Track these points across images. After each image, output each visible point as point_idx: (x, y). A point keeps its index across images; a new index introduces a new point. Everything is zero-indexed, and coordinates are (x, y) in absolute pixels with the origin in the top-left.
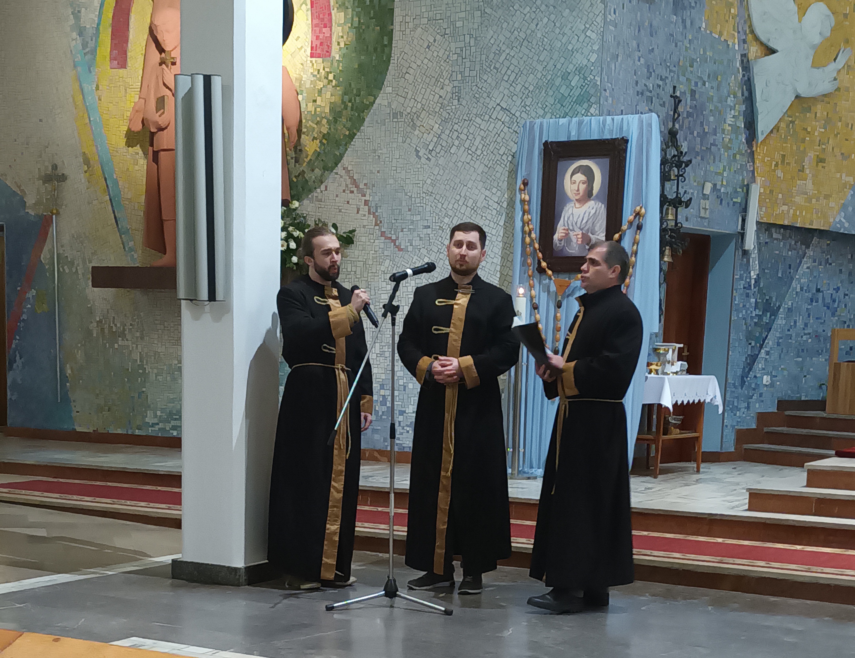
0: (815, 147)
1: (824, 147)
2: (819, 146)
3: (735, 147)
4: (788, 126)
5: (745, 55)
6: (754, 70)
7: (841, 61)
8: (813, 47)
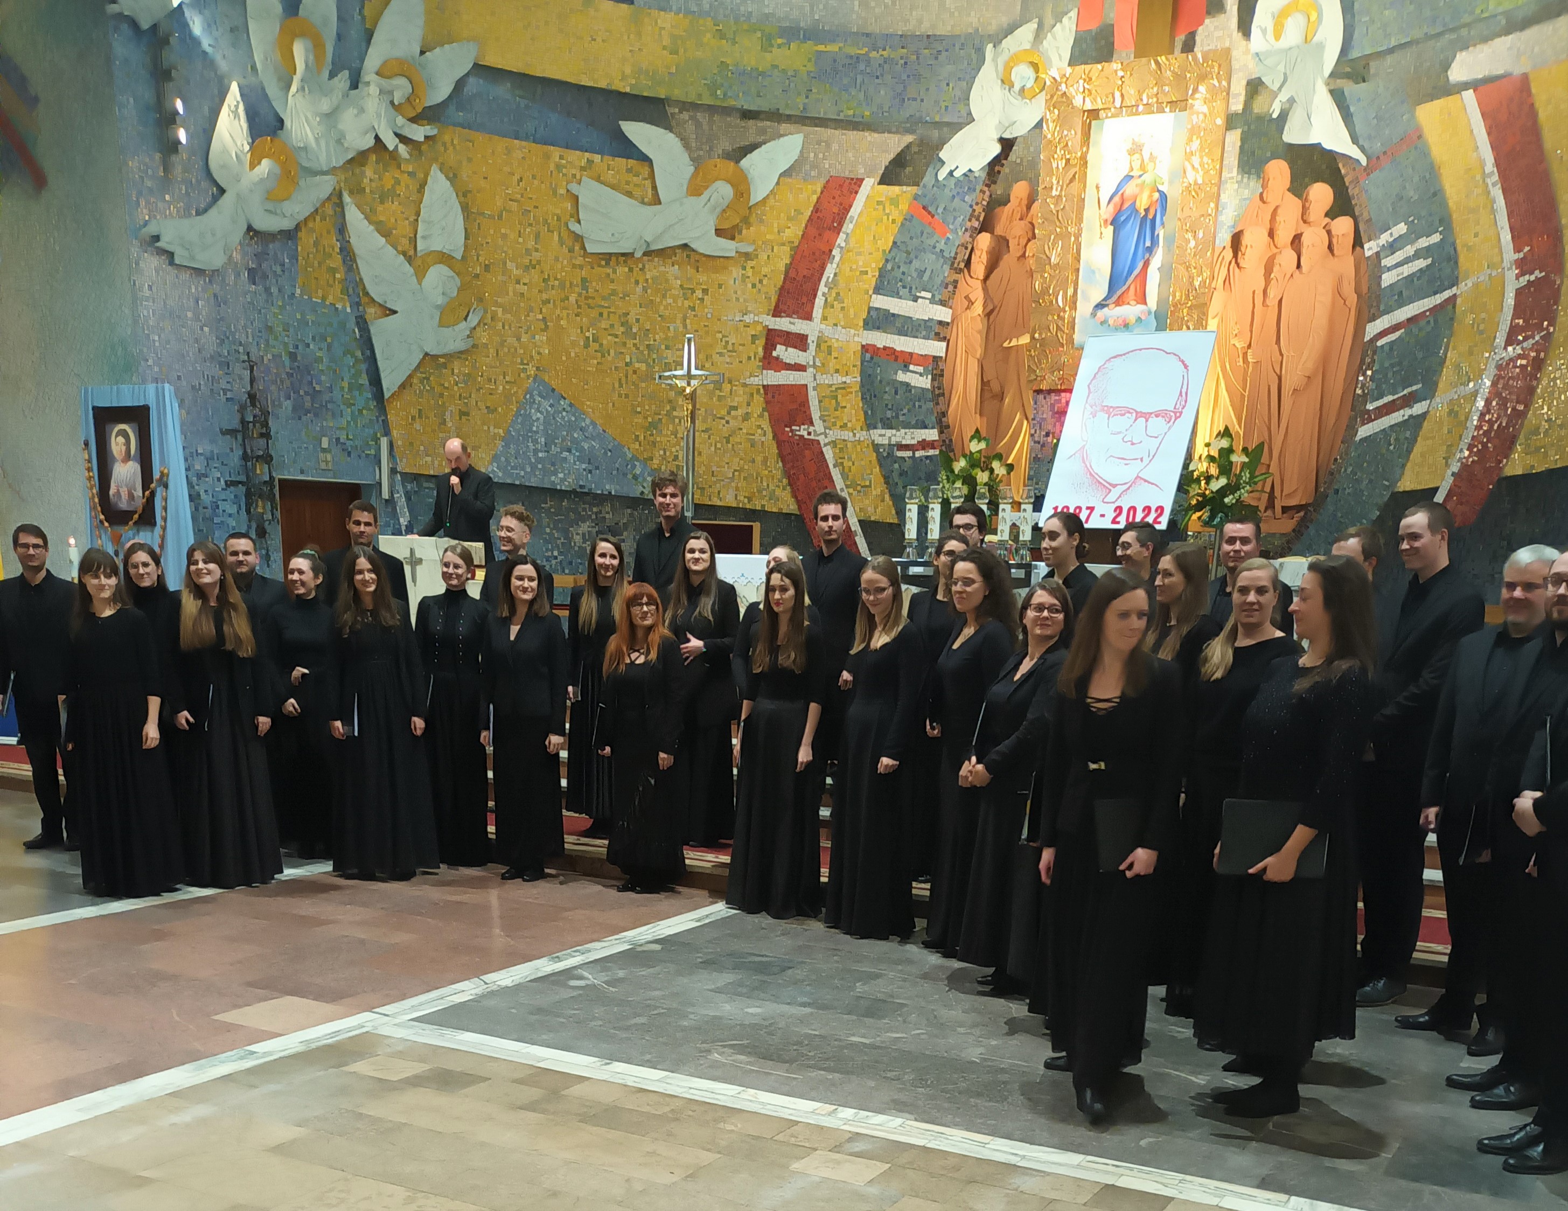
0: (456, 402)
1: (465, 401)
2: (460, 400)
3: (360, 403)
4: (422, 382)
5: (361, 317)
6: (372, 331)
7: (473, 320)
8: (437, 307)
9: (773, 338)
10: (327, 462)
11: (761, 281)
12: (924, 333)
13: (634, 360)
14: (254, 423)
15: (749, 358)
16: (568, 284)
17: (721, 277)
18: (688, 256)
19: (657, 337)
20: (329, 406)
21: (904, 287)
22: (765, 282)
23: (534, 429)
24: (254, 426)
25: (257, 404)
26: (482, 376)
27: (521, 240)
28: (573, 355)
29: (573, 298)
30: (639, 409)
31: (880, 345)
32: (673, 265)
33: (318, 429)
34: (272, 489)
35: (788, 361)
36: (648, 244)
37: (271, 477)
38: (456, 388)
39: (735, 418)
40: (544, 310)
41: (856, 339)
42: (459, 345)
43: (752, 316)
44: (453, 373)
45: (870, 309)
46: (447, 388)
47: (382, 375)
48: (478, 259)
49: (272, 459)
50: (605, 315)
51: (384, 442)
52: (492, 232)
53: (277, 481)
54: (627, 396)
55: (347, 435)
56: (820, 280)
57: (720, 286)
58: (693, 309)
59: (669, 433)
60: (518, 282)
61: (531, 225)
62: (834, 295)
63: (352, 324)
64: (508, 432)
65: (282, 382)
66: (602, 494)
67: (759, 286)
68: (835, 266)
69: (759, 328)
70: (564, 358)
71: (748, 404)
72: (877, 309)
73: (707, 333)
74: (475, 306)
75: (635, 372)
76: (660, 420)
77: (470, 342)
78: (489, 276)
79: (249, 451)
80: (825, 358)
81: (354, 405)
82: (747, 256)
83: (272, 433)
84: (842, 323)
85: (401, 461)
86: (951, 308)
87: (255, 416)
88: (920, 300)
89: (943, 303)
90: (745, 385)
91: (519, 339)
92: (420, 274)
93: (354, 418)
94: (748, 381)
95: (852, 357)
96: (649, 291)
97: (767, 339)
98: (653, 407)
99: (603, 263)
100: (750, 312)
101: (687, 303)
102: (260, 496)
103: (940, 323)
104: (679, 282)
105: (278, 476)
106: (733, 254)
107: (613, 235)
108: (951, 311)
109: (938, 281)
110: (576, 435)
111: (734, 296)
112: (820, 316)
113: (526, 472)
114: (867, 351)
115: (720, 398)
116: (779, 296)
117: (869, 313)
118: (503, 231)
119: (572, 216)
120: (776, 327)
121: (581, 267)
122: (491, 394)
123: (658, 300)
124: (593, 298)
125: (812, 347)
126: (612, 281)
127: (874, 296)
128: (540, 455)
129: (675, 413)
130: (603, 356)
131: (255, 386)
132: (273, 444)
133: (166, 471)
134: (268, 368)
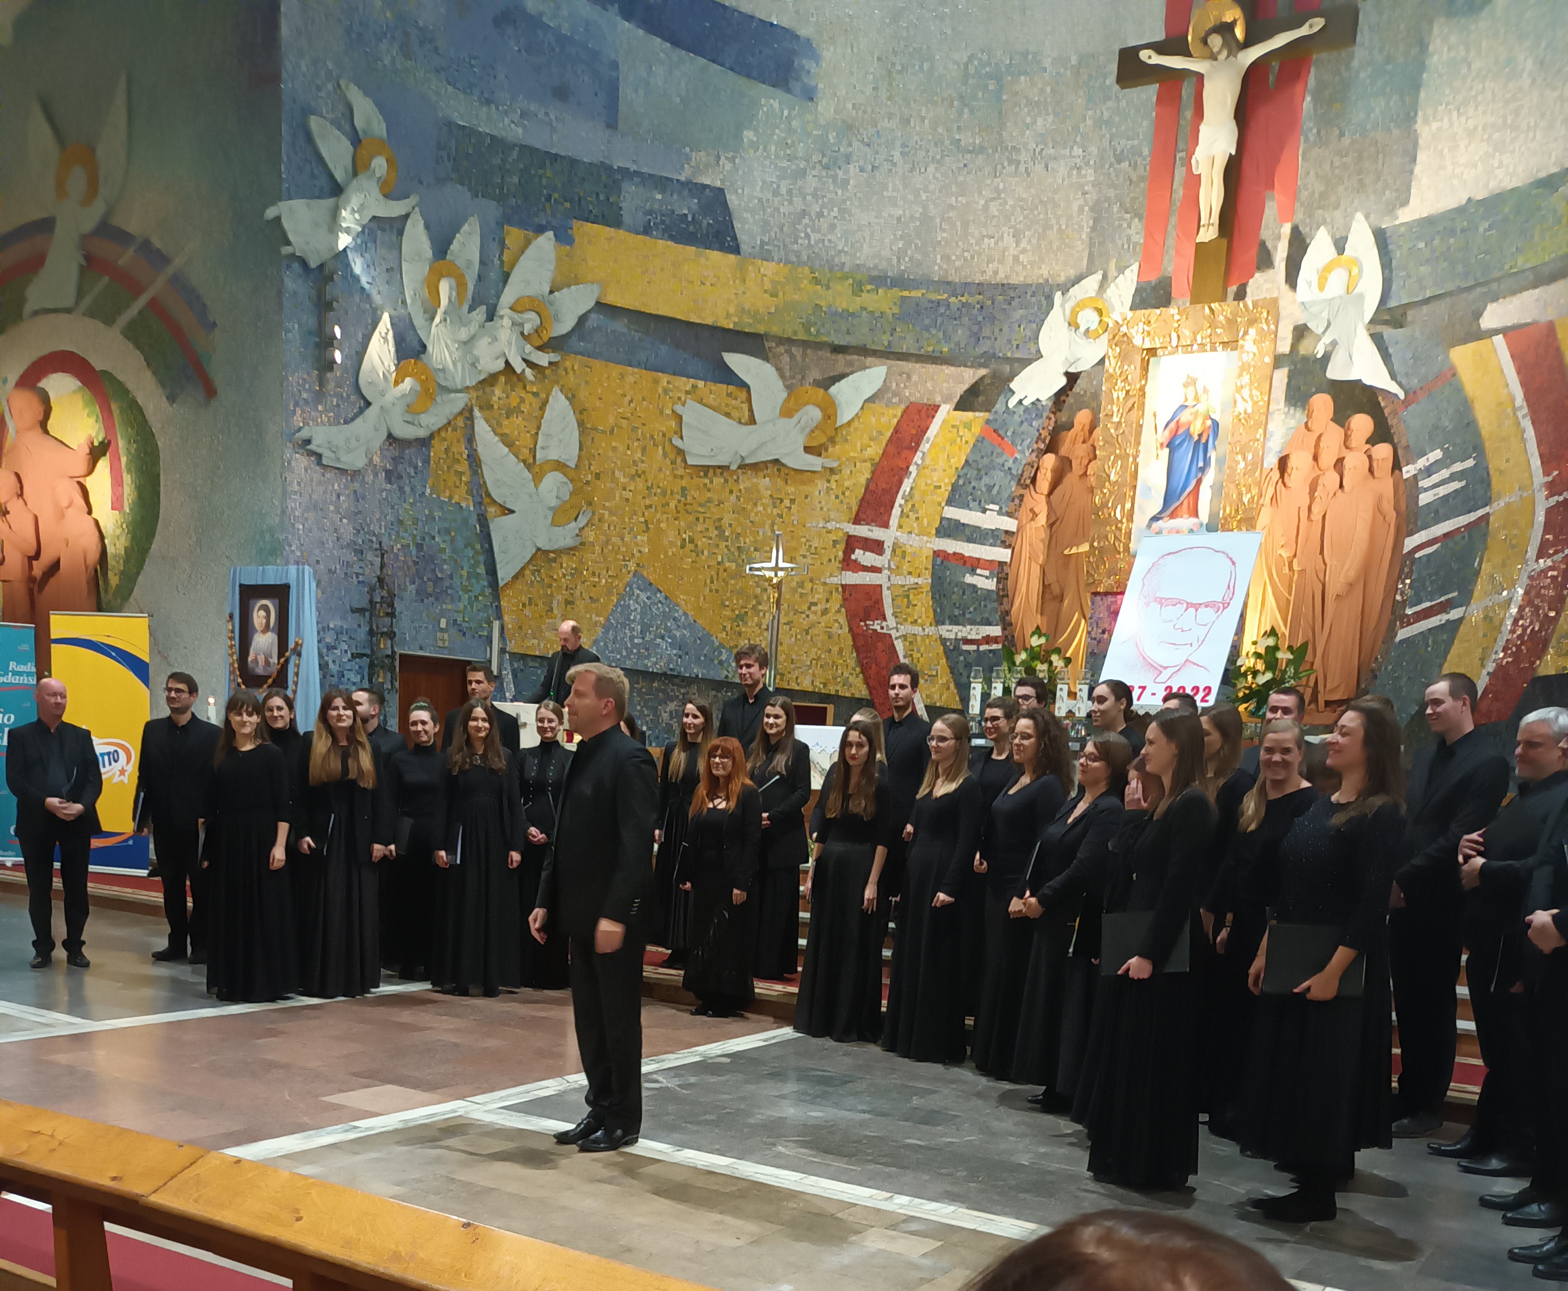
0: (563, 592)
1: (571, 591)
2: (567, 590)
3: (477, 589)
4: (533, 574)
5: (482, 515)
6: (492, 527)
7: (582, 521)
8: (550, 508)
9: (852, 543)
10: (443, 640)
11: (843, 493)
12: (991, 541)
13: (725, 560)
14: (381, 603)
15: (830, 560)
16: (669, 492)
17: (807, 489)
18: (779, 470)
19: (747, 540)
20: (449, 591)
21: (974, 500)
22: (847, 494)
23: (632, 617)
24: (382, 606)
25: (386, 587)
26: (587, 570)
27: (629, 452)
28: (670, 554)
29: (672, 504)
30: (727, 603)
31: (950, 551)
32: (764, 477)
33: (438, 610)
34: (393, 662)
35: (865, 564)
36: (743, 458)
37: (393, 652)
38: (563, 580)
39: (815, 613)
40: (646, 514)
41: (929, 545)
42: (569, 542)
43: (834, 523)
44: (562, 567)
45: (942, 519)
46: (555, 580)
47: (498, 566)
48: (589, 468)
49: (395, 635)
50: (701, 520)
51: (496, 625)
52: (604, 445)
53: (398, 655)
54: (717, 591)
55: (464, 617)
56: (897, 492)
57: (806, 497)
58: (781, 516)
59: (754, 625)
60: (625, 489)
61: (638, 440)
62: (910, 506)
63: (473, 520)
64: (608, 620)
65: (408, 569)
66: (690, 677)
67: (841, 497)
68: (911, 480)
69: (840, 534)
70: (662, 557)
71: (827, 601)
72: (948, 519)
73: (793, 537)
74: (584, 508)
75: (725, 570)
76: (746, 613)
77: (579, 540)
78: (598, 482)
79: (375, 628)
80: (900, 562)
81: (471, 591)
82: (832, 471)
83: (396, 613)
84: (916, 531)
85: (510, 642)
86: (1017, 519)
87: (382, 598)
88: (988, 512)
89: (1009, 515)
90: (825, 584)
91: (622, 539)
92: (538, 478)
93: (471, 603)
94: (828, 581)
95: (925, 561)
96: (742, 499)
97: (847, 544)
98: (741, 602)
99: (702, 474)
100: (833, 520)
101: (775, 511)
102: (382, 668)
103: (1007, 532)
104: (769, 493)
105: (399, 651)
106: (819, 469)
107: (712, 450)
108: (1016, 522)
109: (1005, 495)
110: (669, 624)
111: (818, 506)
112: (896, 524)
113: (621, 656)
114: (938, 556)
115: (802, 595)
116: (860, 506)
117: (941, 522)
118: (614, 444)
119: (675, 433)
120: (856, 534)
121: (682, 477)
122: (595, 586)
123: (749, 507)
124: (691, 505)
125: (888, 552)
126: (709, 490)
127: (946, 508)
128: (636, 641)
129: (760, 607)
130: (698, 555)
131: (385, 570)
132: (397, 622)
133: (300, 642)
134: (397, 555)
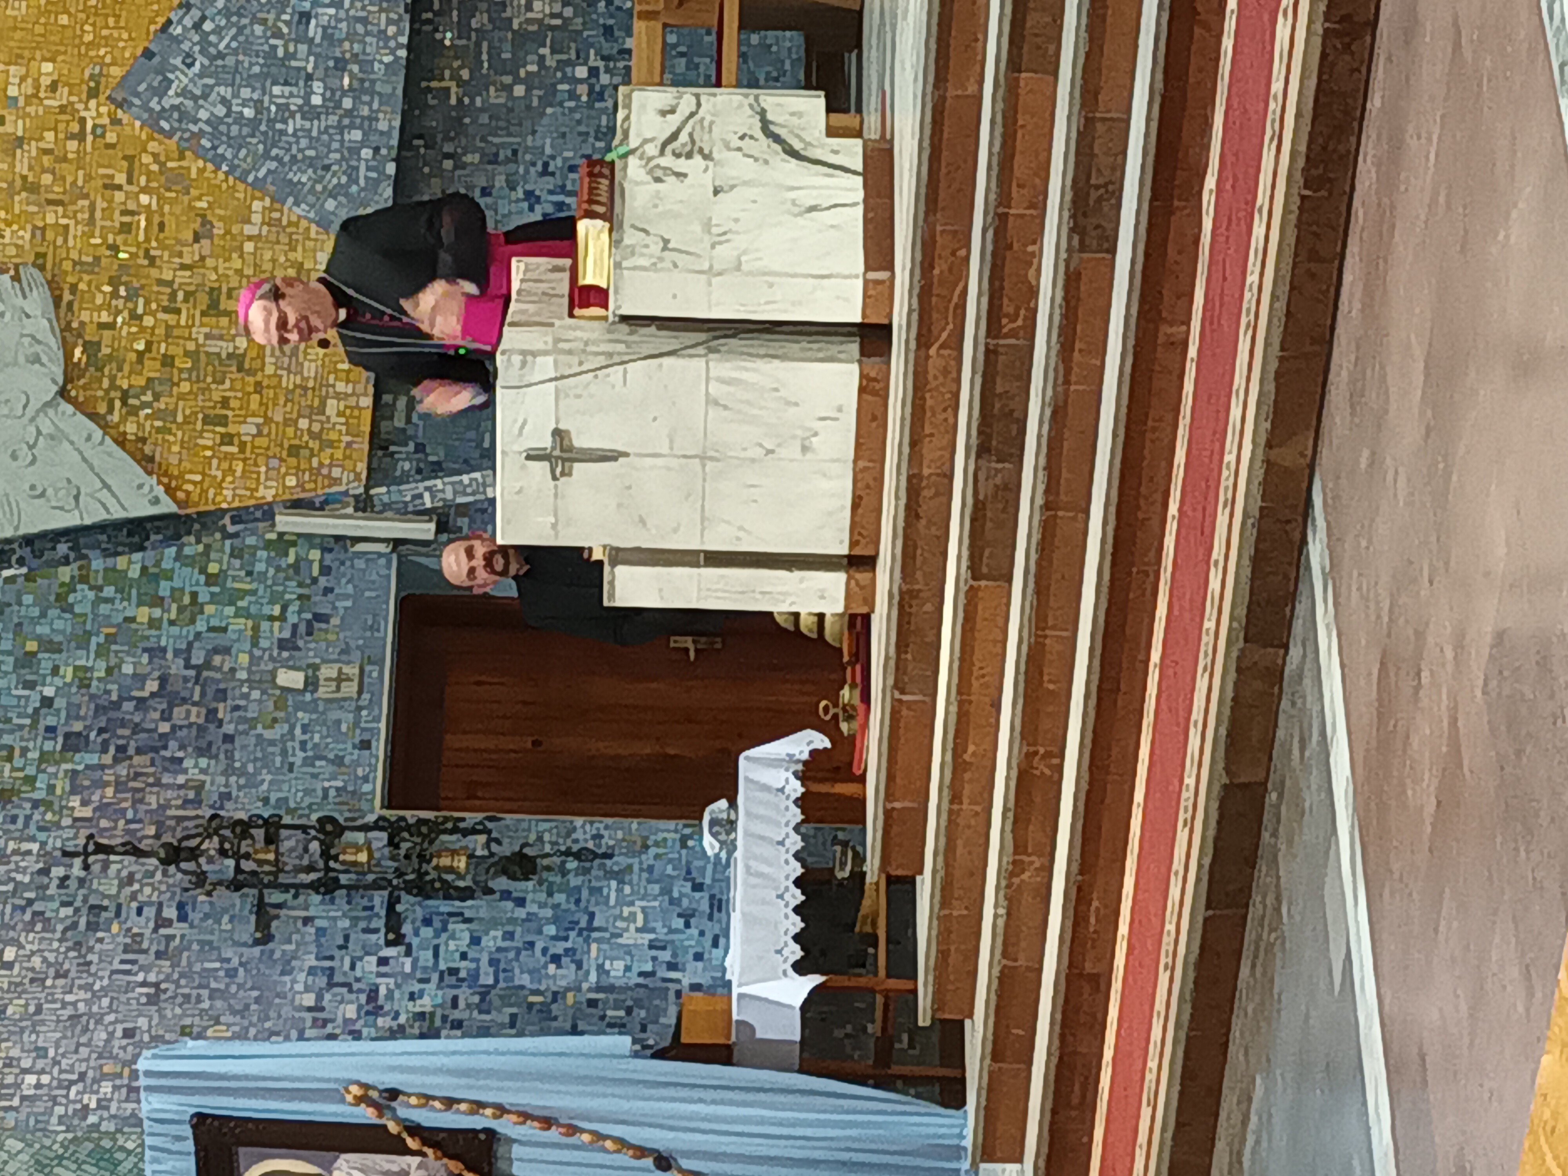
0: (183, 322)
1: (180, 295)
2: (178, 311)
3: (189, 577)
4: (133, 411)
10: (340, 679)
14: (238, 857)
20: (198, 658)
24: (247, 856)
25: (193, 843)
26: (115, 248)
33: (256, 694)
34: (408, 828)
37: (376, 826)
38: (149, 321)
42: (38, 305)
44: (111, 326)
46: (149, 344)
49: (331, 820)
51: (288, 523)
53: (387, 813)
55: (271, 618)
64: (258, 184)
65: (137, 775)
79: (313, 876)
81: (194, 595)
83: (266, 815)
85: (337, 481)
87: (223, 853)
93: (232, 598)
102: (423, 858)
105: (376, 811)
122: (162, 226)
131: (144, 845)
132: (290, 811)
133: (355, 1090)
134: (102, 808)
